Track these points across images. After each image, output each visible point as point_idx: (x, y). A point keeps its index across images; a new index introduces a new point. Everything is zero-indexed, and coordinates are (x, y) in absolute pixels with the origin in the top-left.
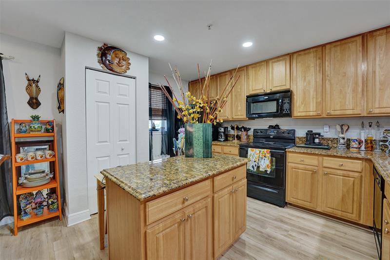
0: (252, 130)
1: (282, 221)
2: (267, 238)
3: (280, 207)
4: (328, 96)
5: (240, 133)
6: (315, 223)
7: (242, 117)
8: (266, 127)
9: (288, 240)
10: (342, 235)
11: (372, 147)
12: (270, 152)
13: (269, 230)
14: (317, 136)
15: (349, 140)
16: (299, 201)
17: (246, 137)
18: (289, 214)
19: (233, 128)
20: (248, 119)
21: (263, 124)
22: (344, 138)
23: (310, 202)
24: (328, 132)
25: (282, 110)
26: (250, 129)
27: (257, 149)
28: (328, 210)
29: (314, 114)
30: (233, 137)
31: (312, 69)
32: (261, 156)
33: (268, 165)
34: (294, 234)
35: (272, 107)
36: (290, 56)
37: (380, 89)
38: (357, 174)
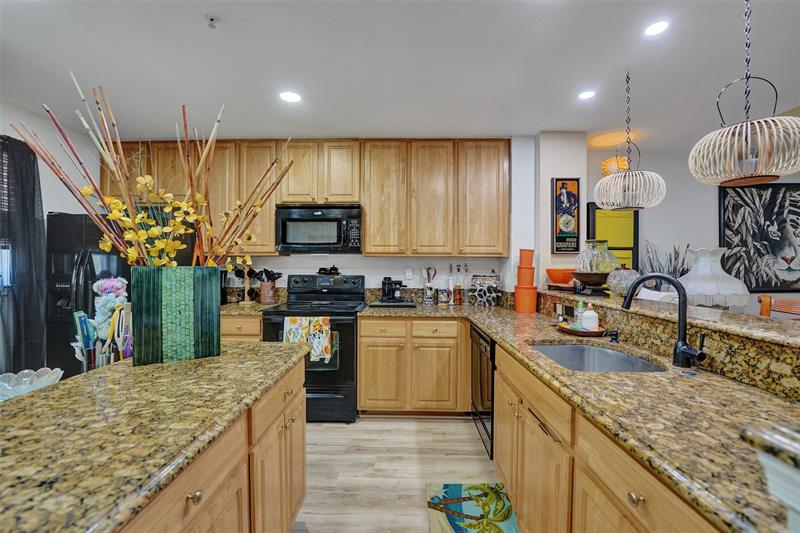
0: (285, 277)
1: (359, 450)
2: (343, 496)
3: (348, 422)
4: (414, 222)
5: (257, 284)
6: (404, 432)
7: (265, 249)
8: (314, 272)
9: (378, 481)
10: (441, 438)
11: (460, 299)
12: (331, 321)
13: (344, 478)
14: (398, 286)
15: (437, 290)
16: (378, 402)
17: (271, 293)
18: (366, 431)
19: (239, 273)
20: (278, 254)
21: (307, 266)
22: (431, 289)
23: (396, 400)
24: (412, 280)
25: (347, 239)
26: (280, 275)
27: (304, 318)
28: (420, 405)
29: (396, 250)
30: (241, 294)
31: (393, 176)
32: (312, 332)
33: (326, 348)
34: (383, 466)
35: (328, 233)
36: (361, 145)
37: (471, 221)
38: (452, 341)
